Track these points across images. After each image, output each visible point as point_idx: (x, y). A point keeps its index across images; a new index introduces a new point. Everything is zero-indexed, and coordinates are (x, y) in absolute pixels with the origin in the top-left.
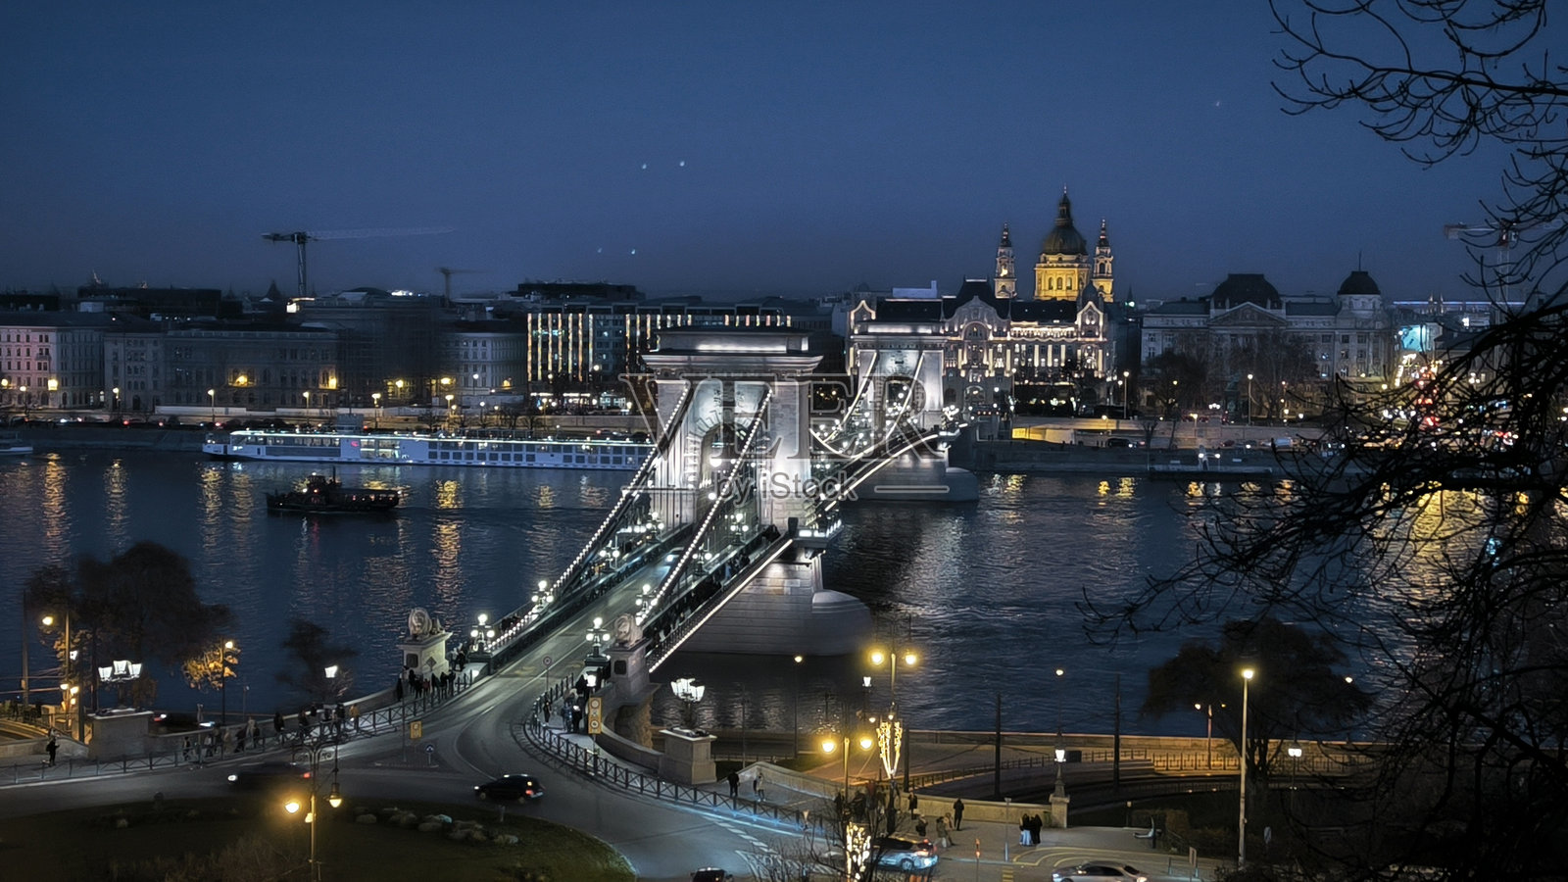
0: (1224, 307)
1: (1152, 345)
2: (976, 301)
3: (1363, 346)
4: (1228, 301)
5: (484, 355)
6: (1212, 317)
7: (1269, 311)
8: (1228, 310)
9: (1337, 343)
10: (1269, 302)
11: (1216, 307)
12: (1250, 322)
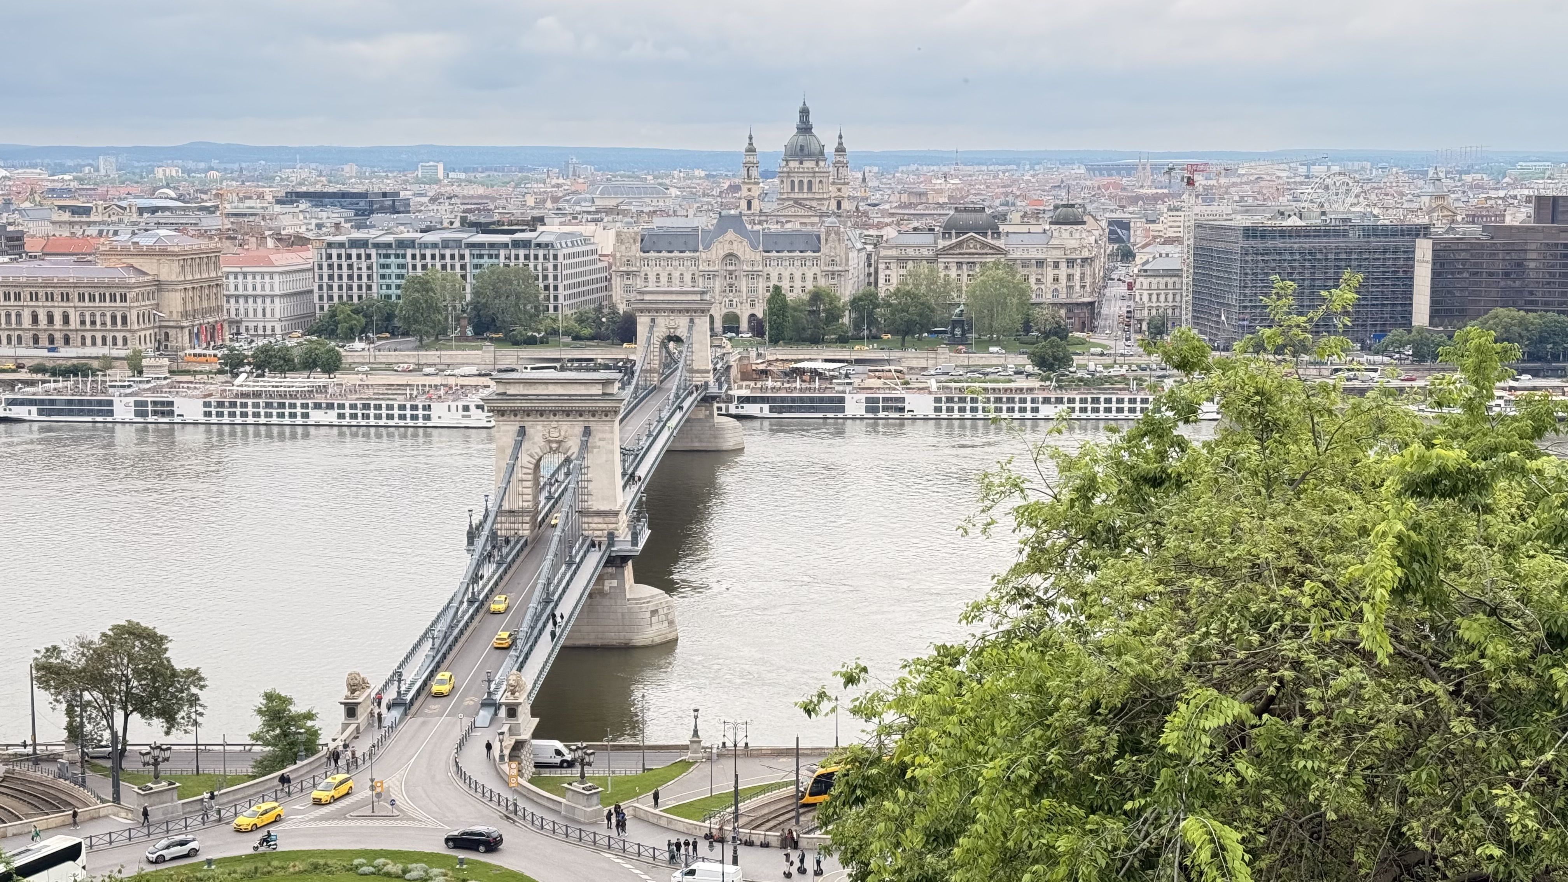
0: (950, 237)
1: (888, 272)
2: (730, 235)
3: (1070, 271)
4: (953, 232)
5: (272, 289)
6: (940, 247)
7: (989, 241)
8: (954, 241)
9: (1049, 269)
10: (990, 233)
11: (944, 238)
12: (973, 251)
